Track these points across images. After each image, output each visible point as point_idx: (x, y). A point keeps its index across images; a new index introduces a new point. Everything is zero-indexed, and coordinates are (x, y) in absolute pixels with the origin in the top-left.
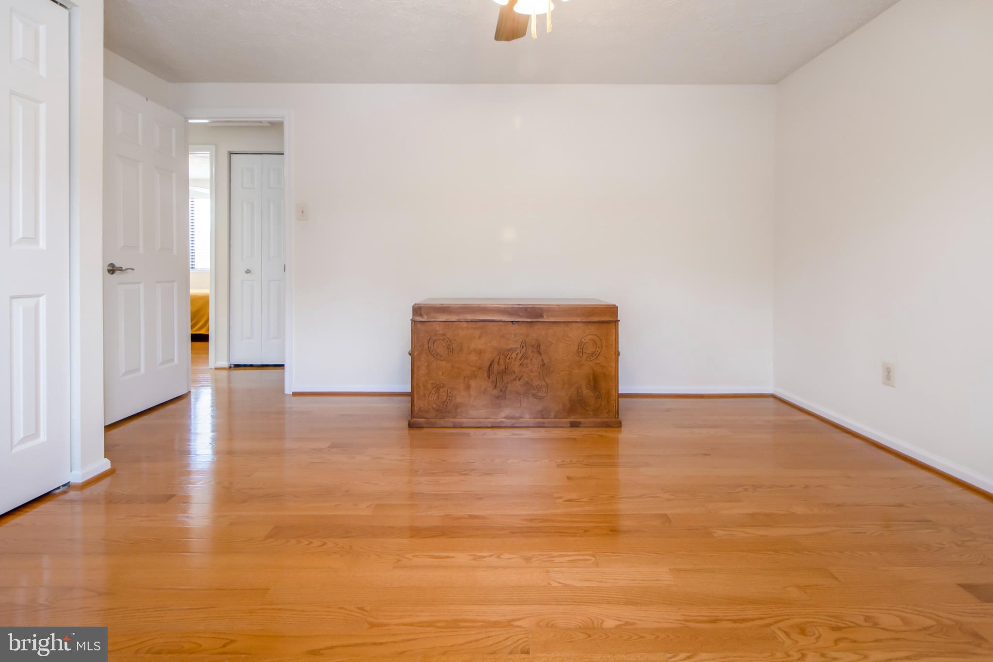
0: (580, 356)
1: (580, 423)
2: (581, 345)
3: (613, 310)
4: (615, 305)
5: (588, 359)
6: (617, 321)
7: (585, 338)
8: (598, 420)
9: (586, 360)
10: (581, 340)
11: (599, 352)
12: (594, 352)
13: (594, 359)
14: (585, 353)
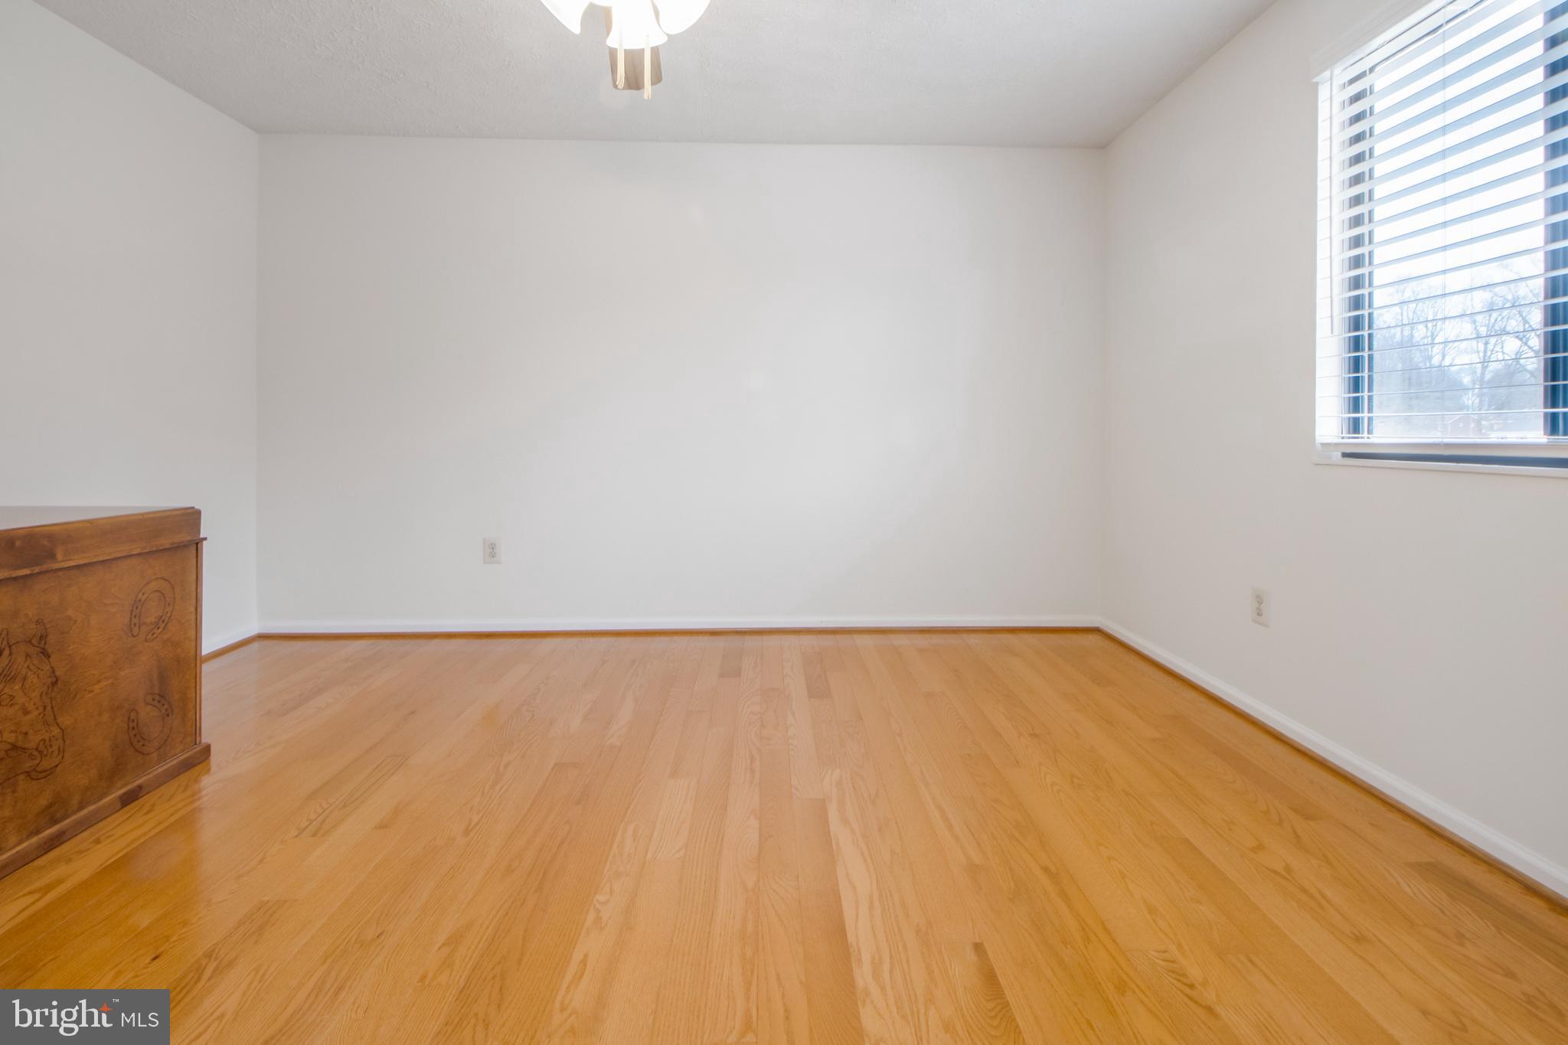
0: (133, 636)
1: (140, 787)
2: (137, 608)
3: (190, 518)
4: (193, 508)
5: (150, 636)
6: (197, 544)
7: (143, 591)
8: (172, 764)
9: (146, 641)
10: (137, 596)
11: (169, 615)
12: (161, 617)
13: (162, 631)
14: (145, 623)
